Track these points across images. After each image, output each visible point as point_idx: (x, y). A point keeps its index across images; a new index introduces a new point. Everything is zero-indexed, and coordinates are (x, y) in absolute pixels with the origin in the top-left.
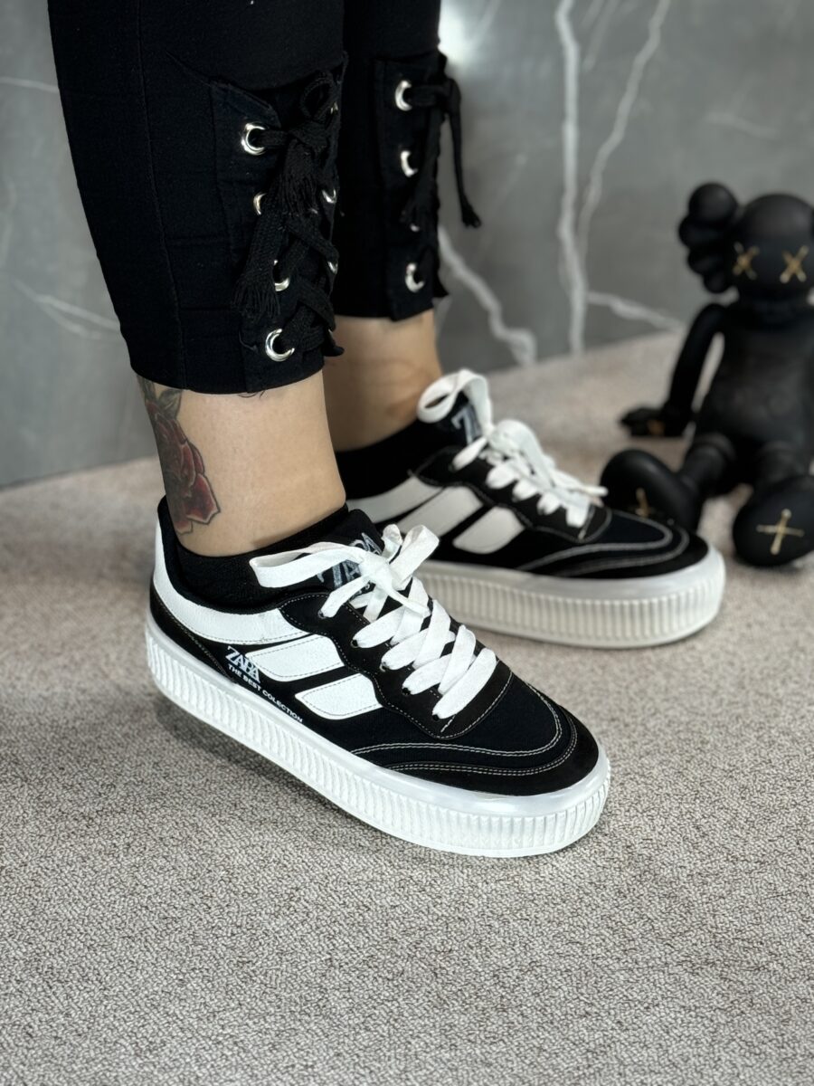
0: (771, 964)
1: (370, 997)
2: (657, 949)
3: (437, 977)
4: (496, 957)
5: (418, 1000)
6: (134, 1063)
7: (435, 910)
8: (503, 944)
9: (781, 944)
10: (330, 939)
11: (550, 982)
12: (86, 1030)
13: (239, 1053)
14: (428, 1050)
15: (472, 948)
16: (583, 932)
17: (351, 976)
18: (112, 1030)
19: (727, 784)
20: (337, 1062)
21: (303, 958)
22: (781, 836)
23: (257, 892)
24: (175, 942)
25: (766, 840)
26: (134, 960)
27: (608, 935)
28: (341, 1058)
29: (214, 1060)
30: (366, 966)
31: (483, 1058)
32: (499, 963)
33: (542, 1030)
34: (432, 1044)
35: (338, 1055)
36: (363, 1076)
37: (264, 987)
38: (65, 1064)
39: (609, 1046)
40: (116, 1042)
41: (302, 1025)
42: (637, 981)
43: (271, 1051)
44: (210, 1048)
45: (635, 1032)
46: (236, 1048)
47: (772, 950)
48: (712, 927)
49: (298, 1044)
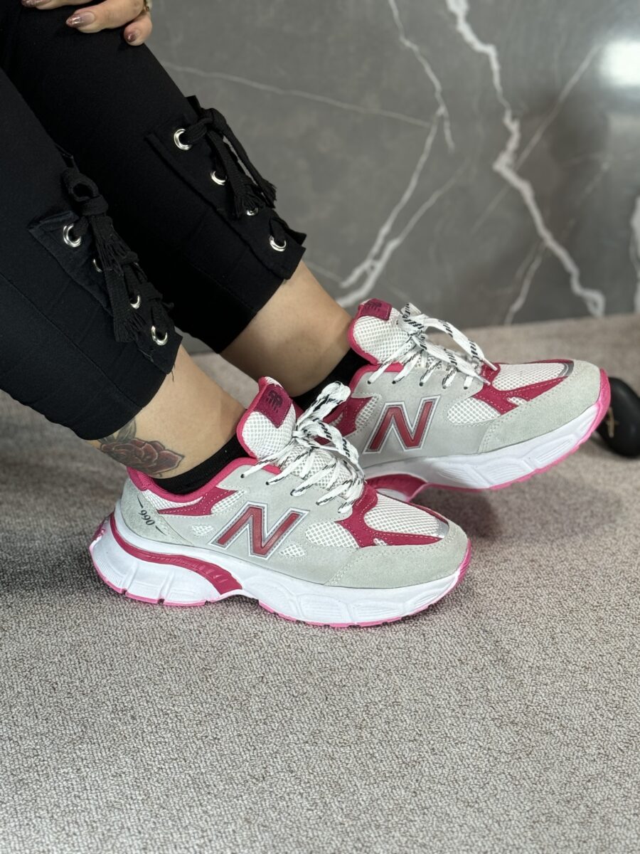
0: (557, 732)
1: (277, 705)
2: (482, 708)
3: (327, 700)
4: (373, 695)
5: (306, 712)
6: (109, 717)
7: (347, 660)
8: (382, 687)
9: (571, 720)
10: (268, 665)
11: (400, 716)
12: (89, 692)
13: (176, 721)
14: (298, 742)
15: (359, 686)
16: (438, 689)
17: (271, 689)
18: (105, 695)
19: (589, 614)
20: (237, 740)
21: (246, 673)
22: (610, 654)
23: (235, 629)
24: (168, 650)
25: (598, 654)
26: (138, 656)
27: (454, 694)
28: (240, 738)
29: (159, 724)
30: (283, 685)
31: (332, 754)
32: (373, 699)
33: (379, 744)
34: (302, 739)
35: (239, 735)
36: (249, 750)
37: (212, 686)
38: (66, 709)
39: (419, 763)
40: (104, 702)
41: (225, 713)
42: (458, 726)
43: (197, 725)
44: (160, 716)
45: (441, 757)
46: (176, 719)
47: (563, 723)
48: (529, 701)
49: (217, 724)
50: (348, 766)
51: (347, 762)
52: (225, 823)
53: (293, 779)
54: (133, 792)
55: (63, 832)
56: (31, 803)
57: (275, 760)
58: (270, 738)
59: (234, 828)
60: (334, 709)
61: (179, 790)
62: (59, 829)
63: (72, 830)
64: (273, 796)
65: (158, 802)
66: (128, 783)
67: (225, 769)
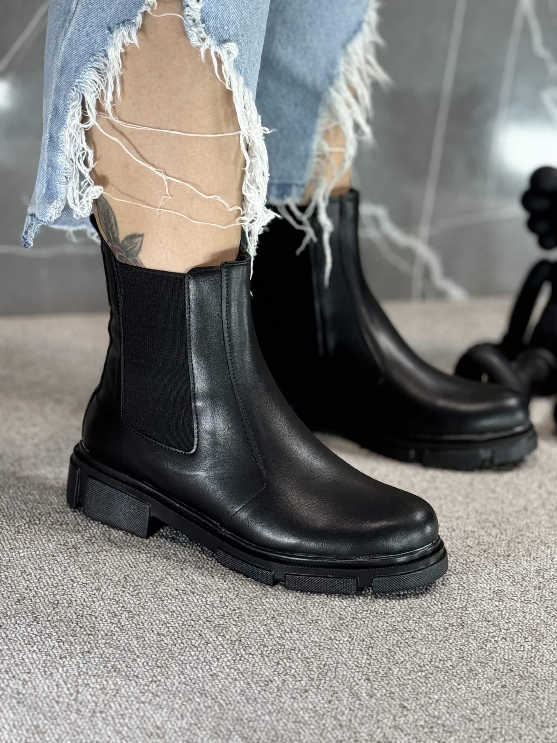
50: (542, 618)
51: (539, 615)
52: (440, 660)
53: (492, 626)
54: (336, 635)
55: (280, 666)
56: (237, 643)
57: (467, 612)
58: (454, 595)
59: (451, 664)
60: (507, 574)
61: (382, 634)
62: (273, 663)
63: (288, 665)
64: (478, 639)
65: (365, 643)
66: (328, 628)
67: (420, 618)
